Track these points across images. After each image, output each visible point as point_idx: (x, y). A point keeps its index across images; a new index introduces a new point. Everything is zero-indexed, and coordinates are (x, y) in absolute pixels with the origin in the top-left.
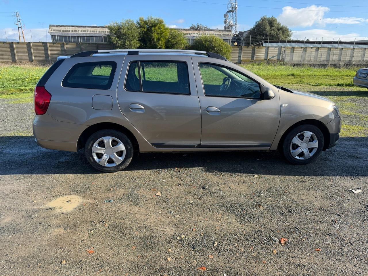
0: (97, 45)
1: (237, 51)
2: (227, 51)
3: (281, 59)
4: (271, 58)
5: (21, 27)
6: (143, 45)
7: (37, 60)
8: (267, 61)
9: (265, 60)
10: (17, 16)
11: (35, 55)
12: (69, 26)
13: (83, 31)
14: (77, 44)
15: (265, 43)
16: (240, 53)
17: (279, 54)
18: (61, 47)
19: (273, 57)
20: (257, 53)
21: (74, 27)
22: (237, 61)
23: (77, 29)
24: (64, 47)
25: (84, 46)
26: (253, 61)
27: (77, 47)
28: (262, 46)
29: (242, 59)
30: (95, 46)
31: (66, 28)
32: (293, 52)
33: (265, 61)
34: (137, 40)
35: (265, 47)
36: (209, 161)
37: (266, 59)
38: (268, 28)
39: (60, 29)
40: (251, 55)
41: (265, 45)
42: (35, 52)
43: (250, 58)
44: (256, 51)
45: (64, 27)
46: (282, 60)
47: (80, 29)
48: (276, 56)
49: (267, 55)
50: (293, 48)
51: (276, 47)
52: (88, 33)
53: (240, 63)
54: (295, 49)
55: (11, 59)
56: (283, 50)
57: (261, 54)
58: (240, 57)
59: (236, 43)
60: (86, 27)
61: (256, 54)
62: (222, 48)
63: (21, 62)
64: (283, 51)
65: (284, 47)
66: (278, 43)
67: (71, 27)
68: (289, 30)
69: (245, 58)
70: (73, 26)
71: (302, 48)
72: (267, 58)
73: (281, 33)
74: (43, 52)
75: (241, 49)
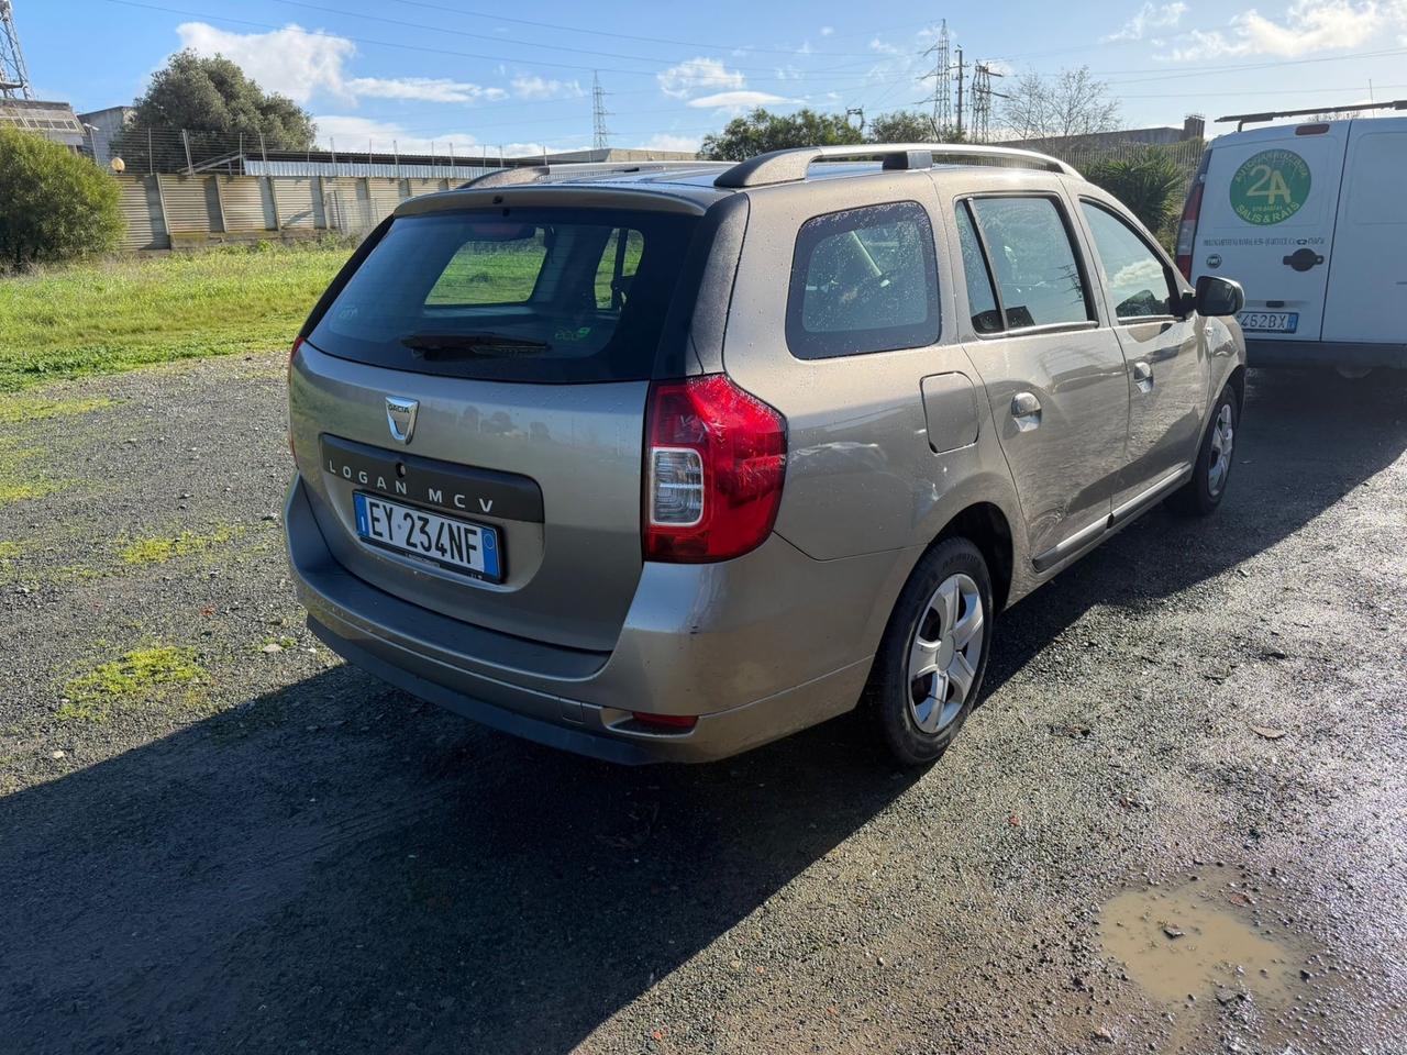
1: (141, 198)
2: (103, 195)
3: (328, 225)
4: (289, 223)
8: (278, 234)
9: (268, 230)
15: (251, 162)
16: (154, 204)
17: (320, 202)
19: (298, 217)
20: (229, 202)
22: (149, 240)
26: (222, 236)
28: (243, 173)
29: (170, 228)
32: (367, 197)
33: (272, 234)
35: (257, 177)
37: (272, 225)
38: (217, 101)
40: (204, 213)
41: (252, 168)
43: (205, 224)
44: (222, 196)
46: (333, 227)
48: (309, 213)
49: (274, 212)
50: (365, 180)
51: (298, 179)
53: (169, 247)
54: (371, 185)
56: (327, 188)
57: (246, 205)
58: (157, 219)
59: (122, 162)
61: (227, 209)
62: (80, 183)
64: (329, 195)
65: (329, 179)
66: (304, 163)
68: (302, 115)
69: (185, 227)
71: (392, 180)
72: (276, 222)
73: (278, 123)
75: (153, 187)
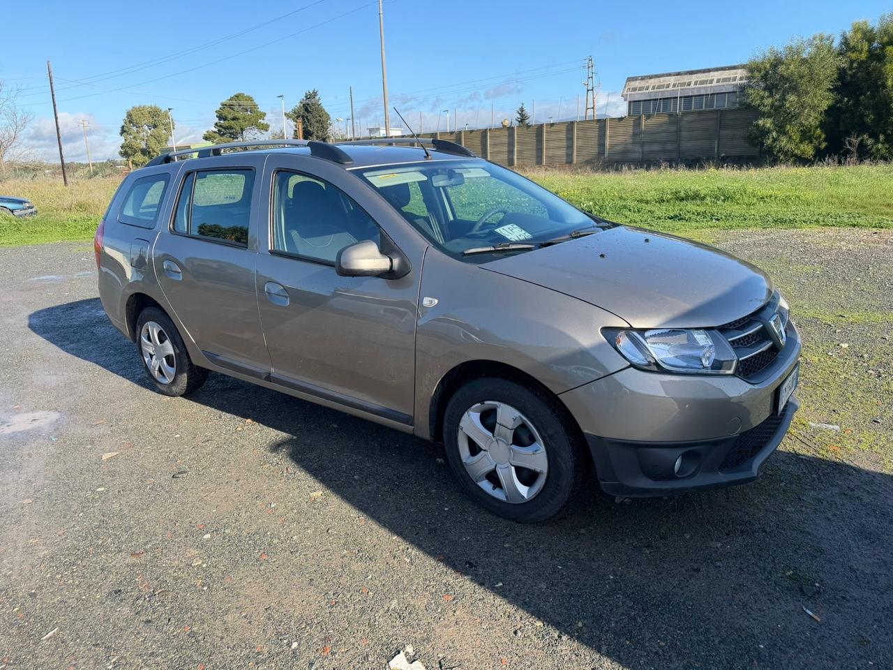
0: (719, 114)
5: (592, 90)
6: (848, 101)
7: (581, 159)
10: (589, 67)
11: (579, 148)
12: (669, 75)
13: (700, 81)
14: (670, 115)
18: (634, 126)
21: (679, 76)
23: (686, 79)
24: (639, 125)
25: (686, 119)
27: (671, 123)
30: (714, 116)
31: (662, 79)
34: (830, 90)
36: (335, 426)
39: (647, 85)
42: (580, 143)
45: (657, 79)
47: (694, 78)
52: (690, 87)
55: (534, 160)
60: (709, 71)
63: (551, 165)
67: (674, 75)
70: (679, 74)
74: (595, 142)
